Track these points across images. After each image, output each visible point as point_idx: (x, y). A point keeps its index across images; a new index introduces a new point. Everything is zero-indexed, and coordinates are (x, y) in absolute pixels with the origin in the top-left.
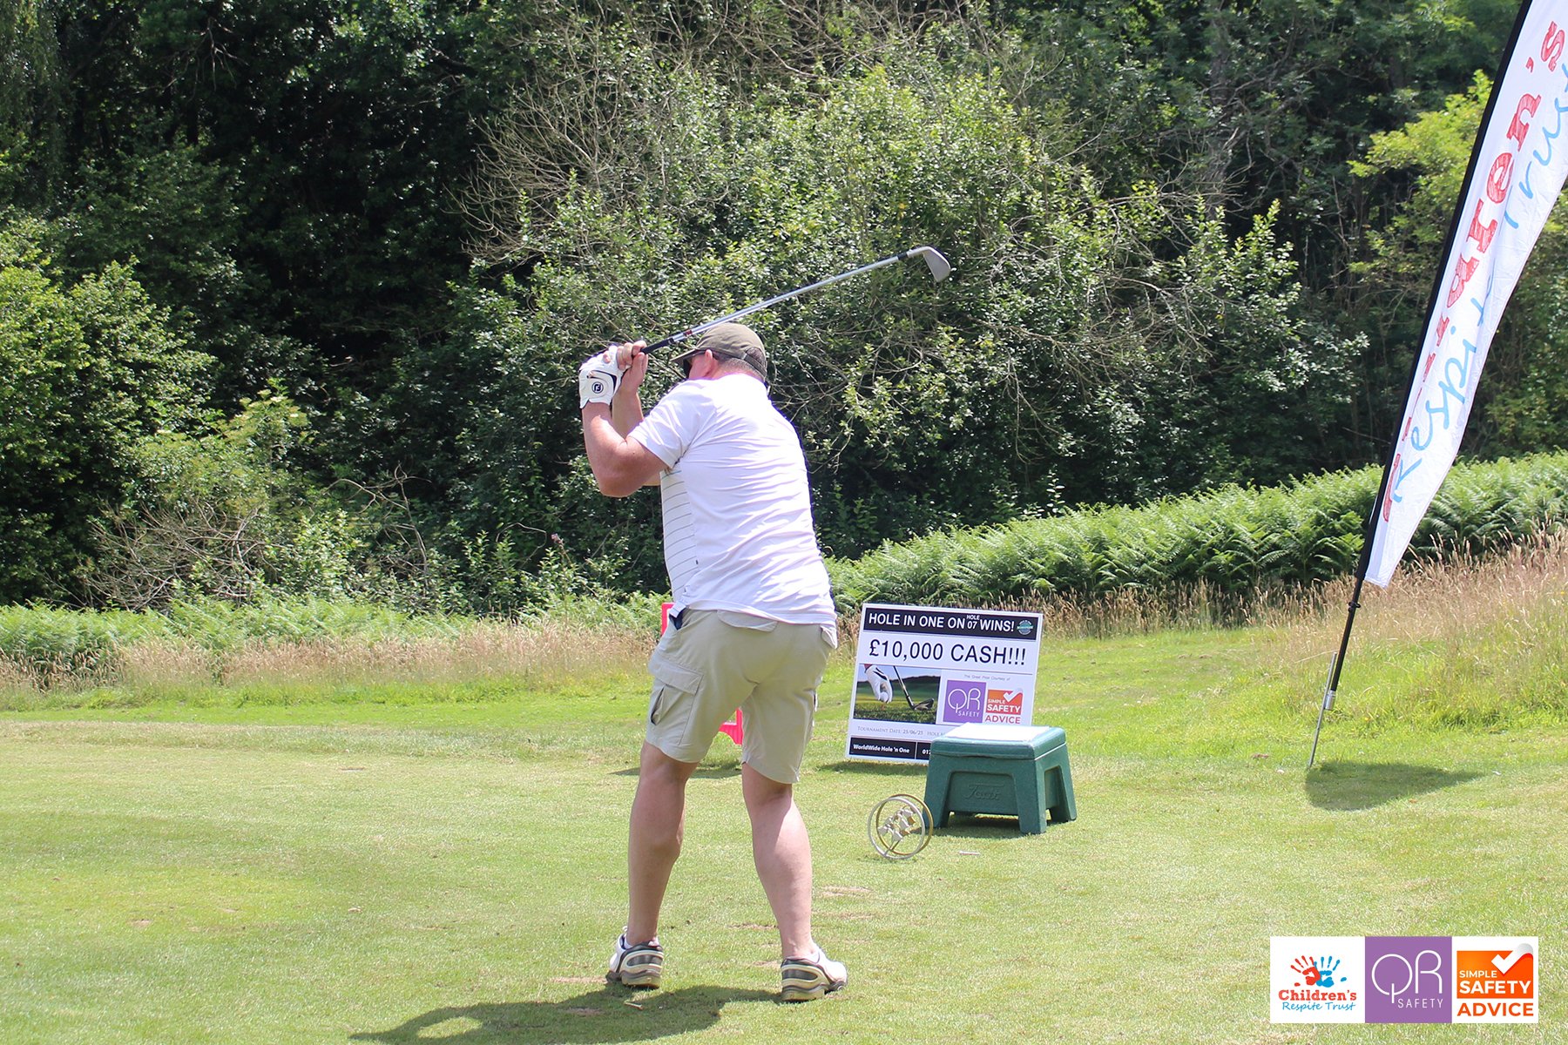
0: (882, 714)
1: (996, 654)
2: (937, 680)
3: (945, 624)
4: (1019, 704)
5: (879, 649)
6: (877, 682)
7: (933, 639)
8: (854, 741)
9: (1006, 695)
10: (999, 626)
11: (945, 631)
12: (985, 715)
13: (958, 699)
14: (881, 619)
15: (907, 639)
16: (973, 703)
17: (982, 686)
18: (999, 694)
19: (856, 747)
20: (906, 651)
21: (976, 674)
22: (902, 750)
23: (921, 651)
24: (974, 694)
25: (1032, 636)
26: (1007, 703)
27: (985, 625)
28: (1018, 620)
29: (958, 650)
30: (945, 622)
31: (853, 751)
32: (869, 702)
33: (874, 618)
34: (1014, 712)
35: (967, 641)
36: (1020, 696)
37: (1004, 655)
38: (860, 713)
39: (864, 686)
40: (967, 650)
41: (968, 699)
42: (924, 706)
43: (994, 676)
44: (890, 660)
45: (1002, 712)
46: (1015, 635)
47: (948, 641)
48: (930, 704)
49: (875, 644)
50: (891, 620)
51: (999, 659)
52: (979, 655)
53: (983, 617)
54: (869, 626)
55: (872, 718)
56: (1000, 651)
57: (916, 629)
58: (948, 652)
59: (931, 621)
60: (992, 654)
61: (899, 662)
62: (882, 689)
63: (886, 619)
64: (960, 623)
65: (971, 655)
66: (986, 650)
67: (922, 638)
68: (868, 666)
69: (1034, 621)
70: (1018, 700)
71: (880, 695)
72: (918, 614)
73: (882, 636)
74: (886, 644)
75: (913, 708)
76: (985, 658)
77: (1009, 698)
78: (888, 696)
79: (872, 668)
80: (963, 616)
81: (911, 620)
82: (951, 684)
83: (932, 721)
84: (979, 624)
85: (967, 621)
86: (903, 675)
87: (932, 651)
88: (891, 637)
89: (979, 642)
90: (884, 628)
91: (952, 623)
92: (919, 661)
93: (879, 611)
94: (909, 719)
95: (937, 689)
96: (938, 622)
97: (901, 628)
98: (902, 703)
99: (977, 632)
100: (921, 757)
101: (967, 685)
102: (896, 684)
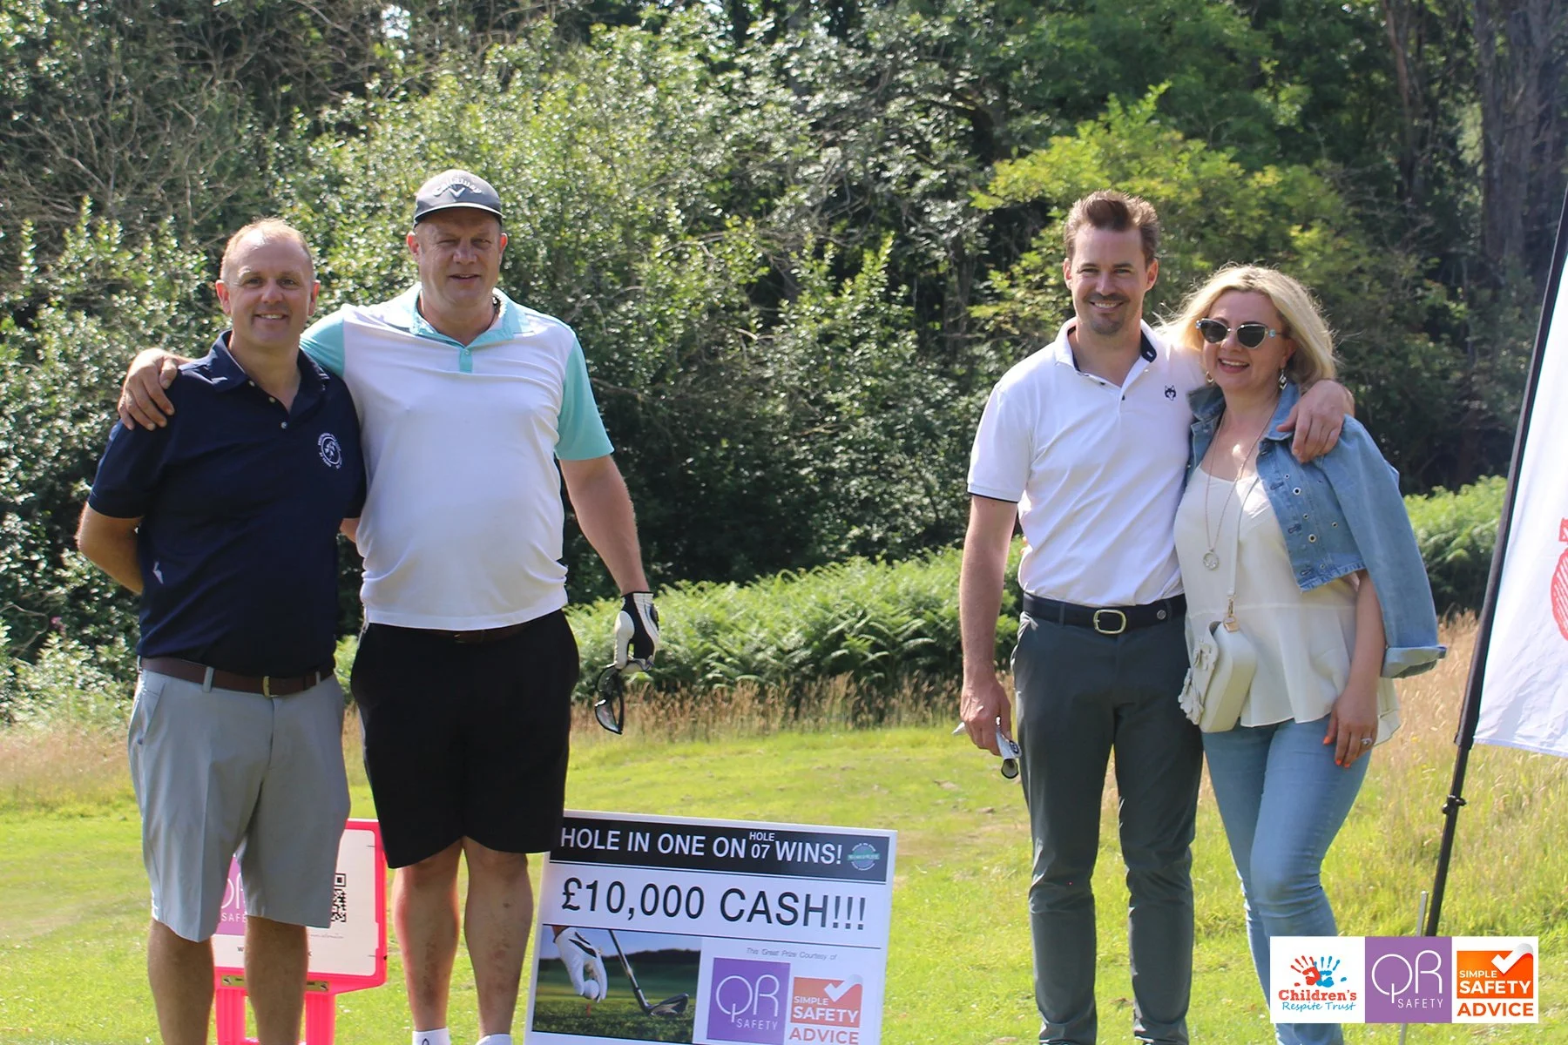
0: (587, 1021)
1: (808, 909)
3: (707, 848)
4: (856, 1006)
5: (581, 897)
6: (577, 961)
7: (685, 879)
9: (830, 989)
10: (811, 852)
11: (707, 862)
12: (788, 1026)
13: (734, 994)
15: (635, 878)
16: (765, 1004)
17: (782, 969)
18: (816, 987)
20: (632, 900)
21: (771, 946)
23: (661, 901)
24: (767, 985)
25: (877, 873)
26: (832, 1004)
27: (784, 851)
28: (848, 842)
29: (733, 900)
30: (708, 844)
32: (561, 999)
33: (571, 837)
34: (844, 1021)
35: (752, 884)
36: (857, 989)
37: (823, 910)
38: (543, 1021)
39: (552, 968)
40: (751, 898)
41: (754, 995)
42: (668, 1008)
43: (805, 950)
44: (601, 917)
45: (820, 1020)
46: (842, 871)
47: (714, 883)
48: (682, 1004)
49: (573, 887)
50: (603, 841)
51: (815, 917)
52: (774, 909)
53: (783, 836)
54: (561, 853)
55: (569, 1029)
56: (816, 902)
57: (652, 859)
58: (713, 904)
59: (680, 844)
60: (800, 907)
61: (619, 921)
62: (587, 973)
63: (594, 839)
64: (737, 848)
65: (760, 908)
66: (788, 901)
67: (663, 877)
68: (559, 929)
69: (881, 844)
70: (853, 998)
71: (584, 985)
72: (655, 829)
73: (586, 872)
74: (593, 887)
75: (647, 1012)
76: (787, 916)
77: (836, 993)
78: (599, 986)
79: (568, 934)
80: (740, 833)
81: (641, 842)
83: (684, 1036)
84: (773, 851)
85: (750, 844)
86: (628, 948)
87: (683, 902)
88: (604, 874)
89: (774, 885)
90: (590, 856)
91: (721, 847)
92: (659, 921)
93: (579, 823)
94: (641, 1033)
95: (695, 975)
96: (693, 846)
97: (623, 857)
98: (625, 1001)
99: (770, 865)
101: (752, 968)
102: (613, 964)
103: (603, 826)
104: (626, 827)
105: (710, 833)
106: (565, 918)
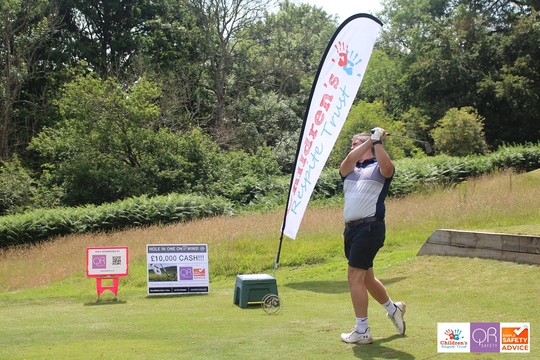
0: (158, 279)
1: (194, 258)
2: (176, 267)
5: (155, 259)
6: (155, 270)
7: (173, 254)
8: (150, 289)
9: (199, 270)
10: (193, 249)
11: (176, 251)
12: (194, 277)
13: (183, 272)
14: (154, 249)
15: (164, 255)
16: (189, 274)
17: (191, 268)
18: (197, 270)
19: (151, 291)
20: (164, 259)
21: (189, 264)
22: (167, 290)
23: (169, 258)
24: (189, 271)
25: (205, 251)
26: (200, 273)
27: (189, 249)
28: (200, 246)
29: (181, 257)
30: (176, 249)
31: (150, 292)
32: (153, 276)
33: (151, 249)
34: (203, 275)
35: (184, 254)
36: (204, 270)
37: (197, 258)
38: (151, 280)
39: (151, 271)
40: (184, 257)
41: (187, 272)
42: (173, 276)
43: (195, 265)
44: (159, 262)
45: (199, 275)
46: (199, 251)
47: (178, 255)
48: (175, 275)
49: (153, 257)
50: (157, 249)
52: (189, 258)
53: (188, 246)
54: (149, 252)
55: (156, 281)
57: (166, 251)
58: (178, 258)
59: (171, 249)
61: (162, 262)
62: (157, 271)
63: (155, 249)
64: (181, 249)
65: (186, 258)
66: (191, 257)
67: (169, 254)
68: (151, 265)
69: (205, 246)
70: (204, 271)
71: (157, 273)
72: (166, 247)
73: (155, 255)
74: (157, 257)
75: (169, 277)
76: (191, 259)
77: (200, 271)
78: (160, 273)
79: (153, 265)
80: (181, 246)
81: (164, 249)
82: (181, 268)
83: (176, 280)
84: (187, 249)
85: (183, 248)
86: (164, 267)
87: (173, 258)
88: (158, 255)
89: (188, 254)
90: (155, 252)
91: (178, 249)
92: (169, 262)
93: (152, 247)
94: (168, 280)
95: (176, 270)
96: (173, 249)
97: (161, 252)
98: (165, 275)
99: (187, 251)
100: (174, 292)
101: (186, 268)
102: (162, 269)
103: (157, 247)
104: (161, 247)
105: (176, 247)
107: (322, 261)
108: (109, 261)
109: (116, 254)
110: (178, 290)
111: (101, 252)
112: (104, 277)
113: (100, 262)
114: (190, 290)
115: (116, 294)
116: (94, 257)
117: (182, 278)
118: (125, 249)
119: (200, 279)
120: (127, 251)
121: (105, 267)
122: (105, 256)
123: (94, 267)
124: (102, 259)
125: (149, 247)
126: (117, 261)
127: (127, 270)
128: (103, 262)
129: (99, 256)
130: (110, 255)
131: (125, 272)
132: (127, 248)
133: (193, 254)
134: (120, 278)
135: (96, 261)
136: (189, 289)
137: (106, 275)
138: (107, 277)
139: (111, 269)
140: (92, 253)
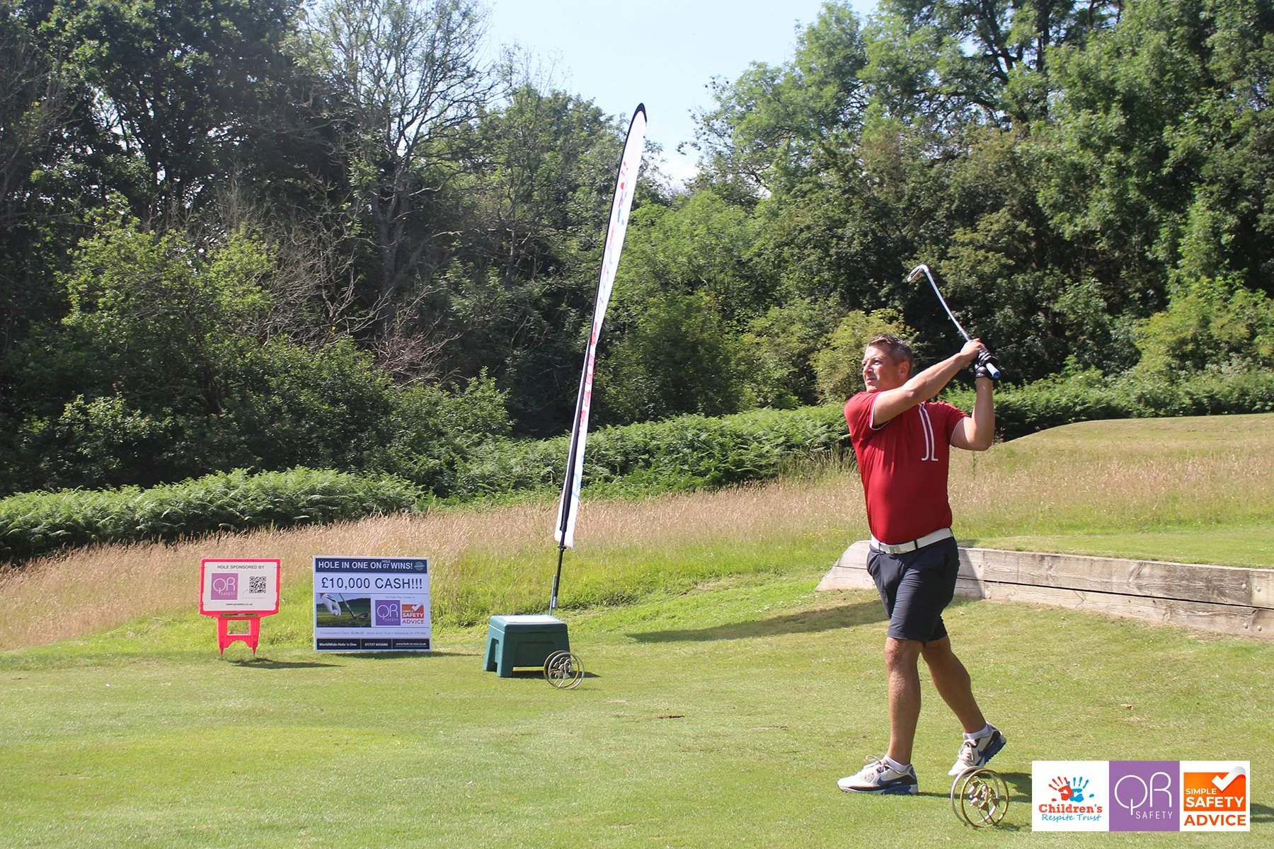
0: (335, 623)
1: (404, 583)
2: (368, 600)
3: (369, 566)
4: (422, 612)
5: (328, 583)
6: (329, 604)
7: (363, 576)
8: (319, 641)
9: (413, 607)
10: (402, 566)
11: (369, 570)
12: (402, 620)
13: (383, 611)
14: (327, 565)
15: (346, 576)
16: (394, 614)
17: (398, 602)
18: (409, 607)
19: (321, 644)
20: (346, 583)
21: (393, 596)
22: (352, 644)
23: (355, 583)
24: (393, 608)
25: (424, 571)
26: (415, 612)
27: (394, 566)
28: (414, 562)
29: (379, 582)
31: (319, 648)
32: (325, 616)
33: (322, 565)
34: (420, 617)
35: (385, 576)
36: (422, 607)
37: (409, 583)
38: (320, 624)
39: (321, 607)
40: (385, 581)
41: (390, 611)
42: (362, 617)
43: (404, 596)
44: (336, 590)
45: (412, 617)
46: (413, 571)
47: (373, 577)
48: (366, 615)
49: (325, 580)
50: (333, 565)
51: (406, 585)
52: (393, 584)
53: (393, 561)
54: (318, 570)
55: (330, 626)
56: (406, 581)
57: (351, 570)
58: (372, 583)
59: (359, 565)
60: (401, 583)
61: (342, 590)
62: (333, 608)
63: (330, 565)
64: (378, 565)
65: (388, 584)
66: (397, 581)
67: (355, 576)
68: (322, 594)
69: (424, 562)
70: (421, 609)
71: (333, 611)
72: (351, 561)
73: (329, 575)
74: (332, 580)
75: (355, 618)
76: (398, 586)
77: (415, 609)
78: (338, 612)
79: (325, 596)
80: (379, 561)
81: (346, 565)
82: (378, 603)
83: (368, 625)
84: (390, 566)
85: (382, 564)
86: (347, 599)
87: (363, 583)
88: (336, 576)
89: (392, 576)
90: (329, 570)
91: (373, 565)
92: (355, 590)
93: (325, 560)
94: (354, 625)
95: (369, 606)
96: (364, 565)
97: (341, 570)
98: (348, 616)
99: (390, 570)
100: (364, 648)
101: (388, 603)
102: (342, 604)
103: (333, 560)
104: (341, 560)
105: (369, 561)
106: (324, 590)
107: (629, 600)
108: (243, 585)
109: (257, 573)
110: (373, 644)
111: (228, 568)
112: (233, 615)
113: (226, 587)
114: (394, 644)
115: (254, 649)
116: (215, 576)
117: (380, 622)
118: (275, 564)
119: (414, 625)
120: (278, 567)
121: (235, 597)
122: (236, 576)
123: (215, 596)
124: (231, 581)
125: (318, 560)
126: (258, 586)
127: (277, 604)
128: (230, 587)
129: (225, 576)
130: (245, 574)
131: (273, 608)
132: (278, 561)
133: (401, 576)
134: (263, 620)
135: (220, 585)
136: (392, 643)
137: (236, 613)
138: (239, 615)
139: (247, 601)
140: (211, 568)
